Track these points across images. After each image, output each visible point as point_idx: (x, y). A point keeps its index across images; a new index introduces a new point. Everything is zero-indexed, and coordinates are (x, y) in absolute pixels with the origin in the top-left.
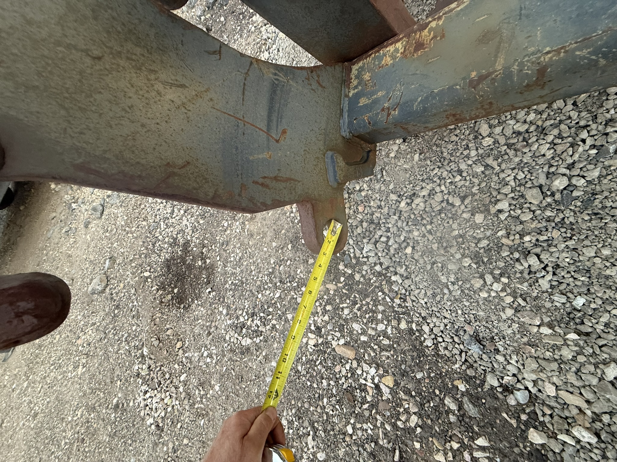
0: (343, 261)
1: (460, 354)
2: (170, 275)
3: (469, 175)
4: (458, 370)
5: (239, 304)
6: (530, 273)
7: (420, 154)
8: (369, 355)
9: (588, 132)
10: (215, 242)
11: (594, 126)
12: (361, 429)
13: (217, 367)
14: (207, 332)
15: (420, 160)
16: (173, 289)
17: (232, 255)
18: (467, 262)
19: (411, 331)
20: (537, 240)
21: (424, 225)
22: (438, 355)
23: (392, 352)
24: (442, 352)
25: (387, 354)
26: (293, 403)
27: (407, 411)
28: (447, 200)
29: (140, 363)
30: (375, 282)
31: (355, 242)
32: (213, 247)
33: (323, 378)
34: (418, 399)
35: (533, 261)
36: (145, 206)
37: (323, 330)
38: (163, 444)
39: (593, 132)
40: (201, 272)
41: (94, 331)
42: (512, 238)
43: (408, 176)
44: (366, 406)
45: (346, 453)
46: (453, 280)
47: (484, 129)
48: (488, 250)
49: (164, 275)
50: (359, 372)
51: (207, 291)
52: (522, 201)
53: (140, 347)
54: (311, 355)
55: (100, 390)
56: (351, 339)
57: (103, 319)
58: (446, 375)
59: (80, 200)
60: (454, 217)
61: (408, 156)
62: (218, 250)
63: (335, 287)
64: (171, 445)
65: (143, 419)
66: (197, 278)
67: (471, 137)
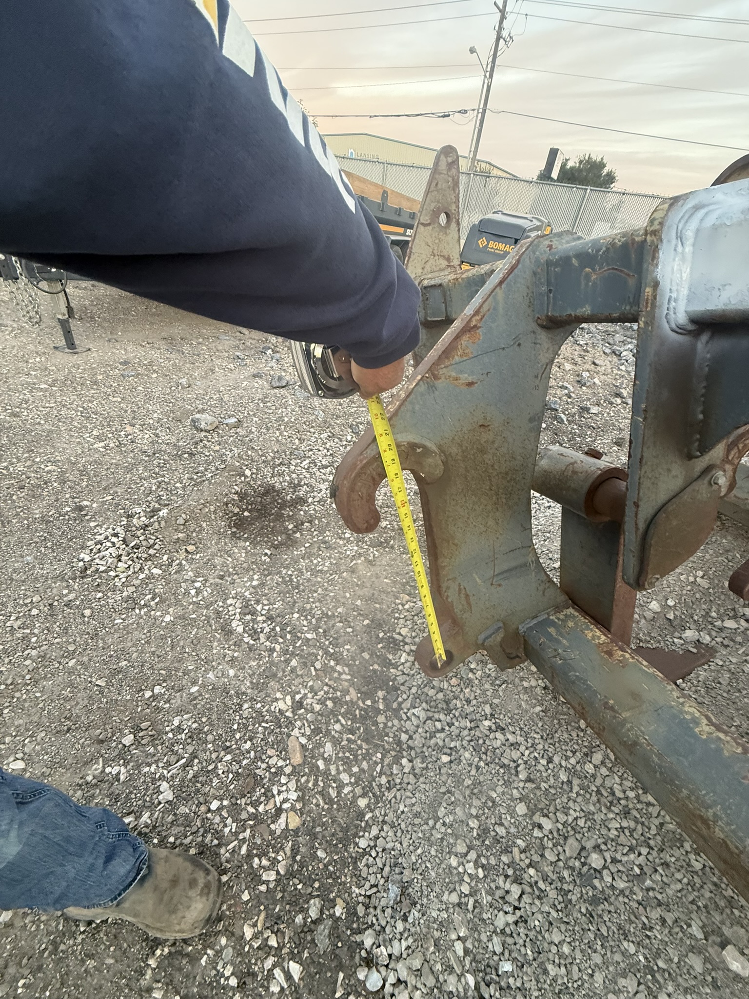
0: (387, 692)
1: (372, 886)
2: (259, 499)
3: (553, 771)
4: (354, 895)
5: (273, 595)
6: (503, 898)
7: (542, 711)
8: (308, 781)
9: (649, 853)
10: (321, 532)
11: (654, 853)
12: (223, 819)
13: (191, 606)
14: (222, 573)
15: (538, 715)
16: (247, 509)
17: (319, 560)
18: (474, 823)
19: (361, 815)
20: (536, 882)
21: (481, 759)
22: (356, 863)
23: (326, 807)
24: (361, 865)
25: (321, 802)
26: (204, 720)
27: (274, 862)
28: (518, 766)
29: (144, 511)
30: (388, 743)
31: (416, 696)
32: (315, 533)
33: (251, 740)
34: (296, 867)
35: (516, 890)
36: (314, 433)
37: (303, 710)
38: (68, 586)
39: (650, 857)
40: (281, 533)
41: (150, 440)
42: (523, 856)
43: (516, 712)
44: (251, 810)
45: (186, 816)
46: (447, 821)
47: (597, 757)
48: (497, 840)
49: (255, 492)
50: (284, 780)
51: (267, 551)
52: (562, 842)
53: (162, 502)
54: (267, 711)
55: (89, 479)
56: (312, 750)
57: (167, 444)
58: (340, 884)
59: (277, 356)
60: (507, 784)
61: (534, 701)
62: (315, 540)
63: (355, 699)
64: (72, 596)
65: (83, 547)
66: (273, 532)
67: (585, 750)
